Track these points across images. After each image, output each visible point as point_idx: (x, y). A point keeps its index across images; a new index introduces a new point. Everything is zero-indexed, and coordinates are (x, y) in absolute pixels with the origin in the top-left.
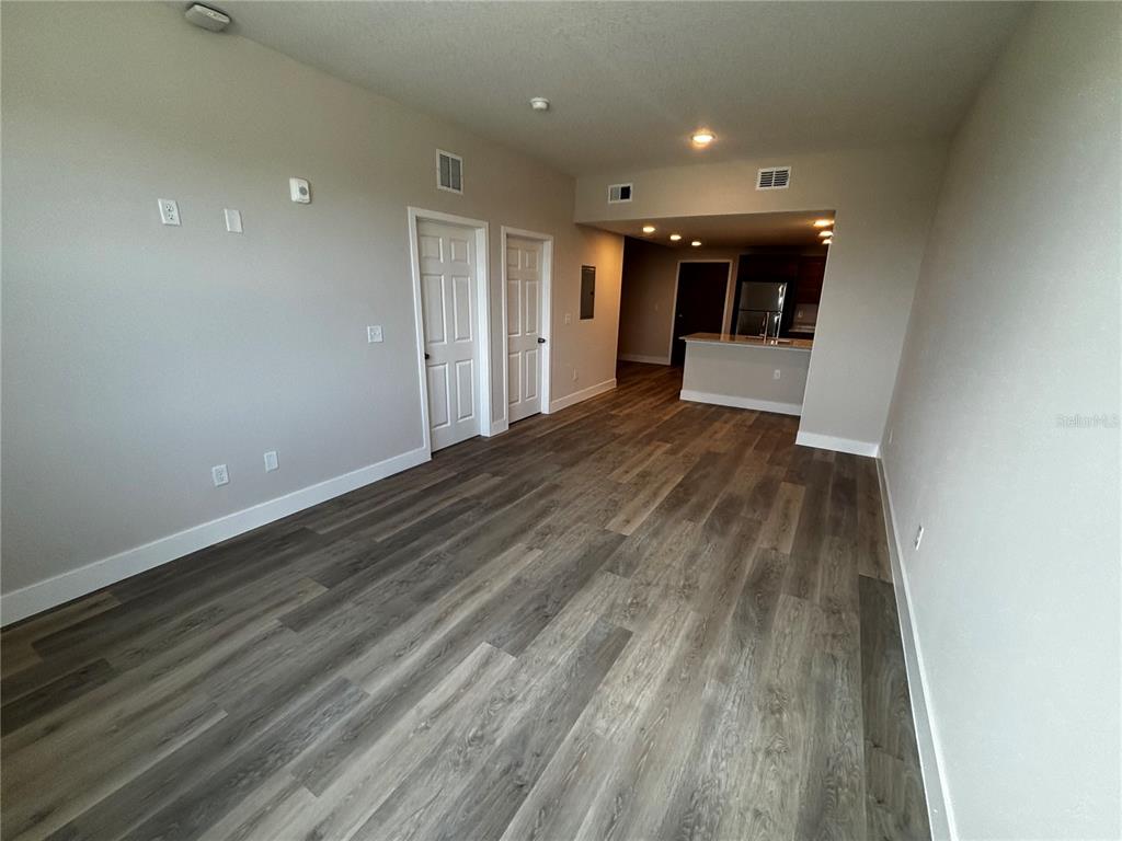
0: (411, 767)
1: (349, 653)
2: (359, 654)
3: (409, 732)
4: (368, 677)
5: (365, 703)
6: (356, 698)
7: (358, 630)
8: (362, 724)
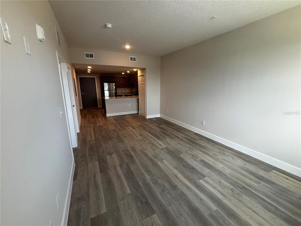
0: (242, 204)
1: (197, 212)
2: (198, 209)
3: (231, 203)
4: (209, 209)
5: (220, 211)
6: (218, 213)
7: (186, 208)
8: (228, 213)
